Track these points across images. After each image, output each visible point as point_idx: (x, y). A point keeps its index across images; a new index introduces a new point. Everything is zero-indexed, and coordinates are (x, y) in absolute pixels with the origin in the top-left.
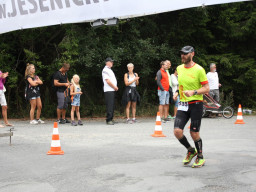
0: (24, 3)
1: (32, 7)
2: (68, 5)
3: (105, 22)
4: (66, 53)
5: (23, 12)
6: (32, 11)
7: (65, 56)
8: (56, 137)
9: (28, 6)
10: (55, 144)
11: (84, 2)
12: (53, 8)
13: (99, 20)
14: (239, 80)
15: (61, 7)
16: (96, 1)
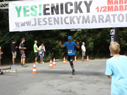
0: (41, 22)
1: (45, 23)
2: (62, 23)
3: (76, 30)
6: (44, 25)
9: (43, 23)
10: (34, 70)
12: (55, 24)
13: (74, 29)
14: (54, 49)
15: (58, 24)
16: (74, 23)
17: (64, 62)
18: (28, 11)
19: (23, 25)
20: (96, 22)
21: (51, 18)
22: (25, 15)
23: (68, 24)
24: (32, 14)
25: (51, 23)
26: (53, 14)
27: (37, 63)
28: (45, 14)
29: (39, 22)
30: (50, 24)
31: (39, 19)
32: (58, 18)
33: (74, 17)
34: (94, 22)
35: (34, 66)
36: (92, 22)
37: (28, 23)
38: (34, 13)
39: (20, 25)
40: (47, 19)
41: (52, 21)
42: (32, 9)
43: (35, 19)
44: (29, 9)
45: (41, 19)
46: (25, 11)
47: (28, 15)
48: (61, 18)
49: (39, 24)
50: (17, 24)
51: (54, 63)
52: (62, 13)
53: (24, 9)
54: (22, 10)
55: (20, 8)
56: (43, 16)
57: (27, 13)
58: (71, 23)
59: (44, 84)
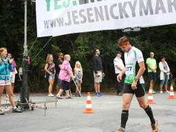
0: (77, 17)
1: (83, 20)
3: (133, 29)
4: (80, 47)
5: (76, 23)
6: (82, 22)
7: (80, 49)
8: (89, 102)
9: (80, 19)
11: (119, 17)
12: (97, 20)
13: (128, 28)
15: (103, 20)
16: (127, 16)
20: (164, 12)
21: (91, 9)
23: (117, 18)
25: (92, 18)
30: (90, 21)
32: (101, 7)
33: (125, 4)
34: (160, 11)
36: (157, 13)
37: (60, 21)
39: (50, 25)
40: (86, 11)
41: (92, 15)
43: (68, 13)
57: (59, 3)
58: (122, 17)
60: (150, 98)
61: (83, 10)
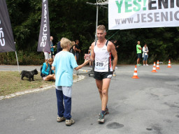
2: (171, 19)
6: (149, 21)
8: (136, 72)
9: (148, 19)
10: (135, 74)
12: (162, 20)
14: (157, 50)
15: (167, 20)
17: (169, 65)
18: (131, 5)
19: (124, 22)
21: (158, 13)
22: (127, 11)
24: (134, 9)
26: (160, 8)
27: (138, 65)
28: (151, 8)
29: (143, 18)
30: (156, 21)
31: (142, 15)
32: (167, 13)
35: (136, 69)
37: (130, 20)
38: (137, 8)
39: (121, 22)
40: (153, 14)
41: (158, 17)
42: (135, 3)
43: (138, 15)
44: (131, 3)
45: (145, 14)
46: (127, 5)
47: (131, 11)
48: (171, 13)
49: (143, 21)
50: (117, 21)
51: (158, 66)
52: (172, 6)
53: (126, 3)
54: (123, 5)
55: (121, 2)
56: (148, 11)
57: (129, 8)
59: (147, 93)
60: (154, 69)
61: (151, 14)
